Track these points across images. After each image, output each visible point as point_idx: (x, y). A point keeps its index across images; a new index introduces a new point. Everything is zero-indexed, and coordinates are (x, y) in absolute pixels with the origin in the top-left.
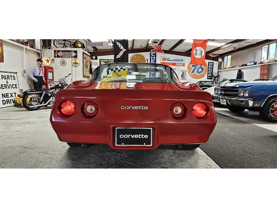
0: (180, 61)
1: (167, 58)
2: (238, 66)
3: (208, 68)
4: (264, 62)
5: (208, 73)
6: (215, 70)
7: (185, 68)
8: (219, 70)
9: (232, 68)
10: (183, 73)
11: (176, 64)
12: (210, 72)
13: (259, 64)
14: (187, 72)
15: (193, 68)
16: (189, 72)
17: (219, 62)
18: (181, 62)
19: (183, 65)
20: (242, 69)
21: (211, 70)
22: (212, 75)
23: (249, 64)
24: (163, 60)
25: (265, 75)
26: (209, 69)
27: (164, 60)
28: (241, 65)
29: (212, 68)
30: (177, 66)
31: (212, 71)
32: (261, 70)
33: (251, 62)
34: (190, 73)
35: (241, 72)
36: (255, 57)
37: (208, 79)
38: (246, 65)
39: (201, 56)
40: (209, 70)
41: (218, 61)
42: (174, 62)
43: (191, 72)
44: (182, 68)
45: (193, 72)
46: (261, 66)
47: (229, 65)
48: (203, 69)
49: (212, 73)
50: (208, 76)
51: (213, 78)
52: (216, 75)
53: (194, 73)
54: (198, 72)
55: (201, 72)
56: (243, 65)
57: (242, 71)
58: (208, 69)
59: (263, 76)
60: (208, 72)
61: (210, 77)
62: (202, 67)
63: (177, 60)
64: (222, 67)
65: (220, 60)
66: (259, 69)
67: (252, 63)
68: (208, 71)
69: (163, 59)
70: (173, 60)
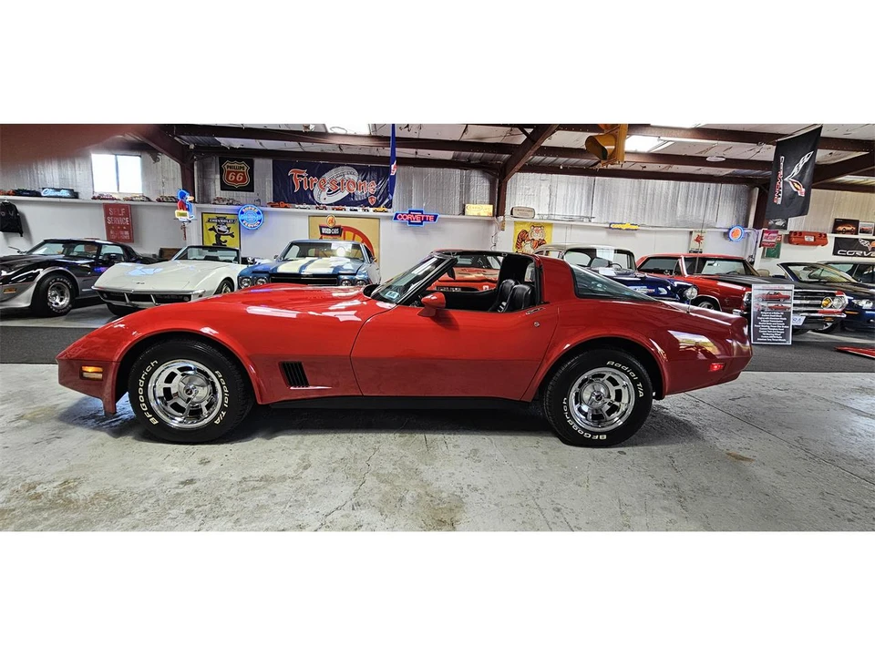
4: (113, 196)
13: (92, 198)
20: (18, 201)
23: (51, 193)
25: (123, 230)
32: (106, 215)
33: (59, 190)
35: (18, 212)
38: (38, 195)
46: (106, 206)
56: (20, 191)
57: (19, 207)
59: (117, 230)
67: (64, 193)
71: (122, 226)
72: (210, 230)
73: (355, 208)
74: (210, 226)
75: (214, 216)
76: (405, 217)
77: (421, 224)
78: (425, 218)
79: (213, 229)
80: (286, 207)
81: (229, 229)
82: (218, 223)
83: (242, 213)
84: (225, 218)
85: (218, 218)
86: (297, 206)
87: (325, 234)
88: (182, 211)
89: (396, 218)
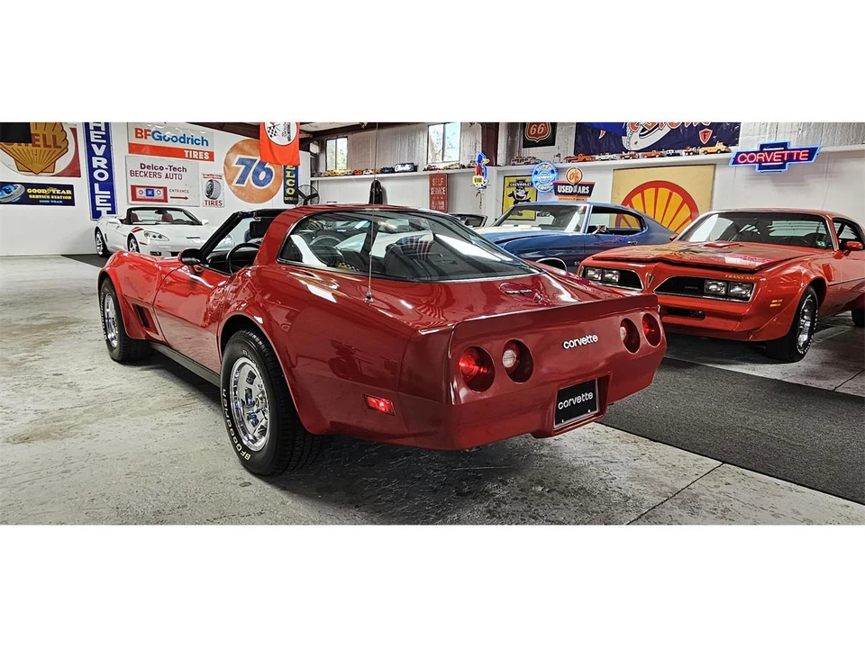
0: (197, 142)
1: (153, 130)
2: (371, 172)
3: (285, 170)
4: (438, 166)
5: (286, 187)
6: (304, 177)
7: (217, 167)
8: (313, 179)
9: (353, 174)
10: (212, 185)
11: (187, 152)
12: (291, 183)
13: (425, 170)
14: (223, 182)
15: (239, 169)
16: (230, 182)
17: (312, 154)
18: (200, 147)
19: (209, 156)
20: (382, 179)
21: (294, 176)
22: (298, 193)
23: (400, 168)
24: (137, 137)
25: (440, 200)
26: (288, 173)
27: (141, 137)
28: (379, 168)
29: (296, 172)
30: (189, 158)
31: (296, 179)
32: (431, 186)
33: (404, 165)
34: (234, 183)
35: (380, 188)
36: (412, 151)
37: (286, 202)
38: (392, 171)
39: (289, 140)
40: (288, 176)
41: (308, 151)
42: (178, 145)
43: (236, 180)
44: (206, 167)
45: (242, 180)
46: (431, 177)
47: (342, 166)
48: (269, 172)
49: (296, 186)
50: (286, 195)
51: (301, 200)
52: (307, 192)
53: (244, 185)
54: (257, 182)
55: (266, 181)
56: (384, 169)
57: (383, 184)
58: (285, 174)
59: (436, 201)
60: (285, 184)
61: (291, 199)
62: (267, 166)
63: (189, 139)
64: (322, 169)
65: (314, 148)
66: (427, 183)
67: (407, 167)
68: (286, 179)
69: (137, 133)
70: (174, 139)
71: (440, 196)
72: (510, 196)
73: (677, 152)
74: (509, 191)
75: (514, 180)
76: (752, 158)
77: (783, 167)
78: (791, 156)
79: (512, 195)
80: (584, 160)
81: (526, 193)
82: (517, 188)
83: (536, 173)
84: (524, 181)
85: (518, 181)
86: (597, 157)
87: (562, 194)
88: (479, 177)
89: (735, 162)
